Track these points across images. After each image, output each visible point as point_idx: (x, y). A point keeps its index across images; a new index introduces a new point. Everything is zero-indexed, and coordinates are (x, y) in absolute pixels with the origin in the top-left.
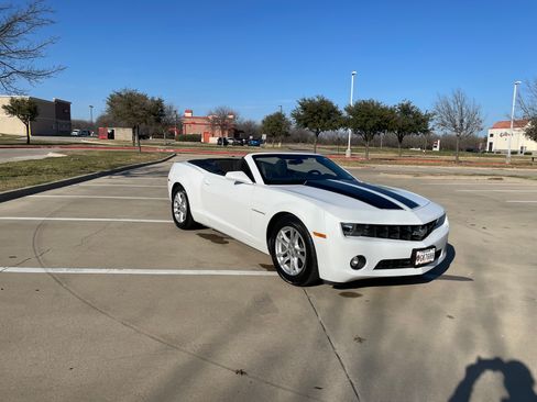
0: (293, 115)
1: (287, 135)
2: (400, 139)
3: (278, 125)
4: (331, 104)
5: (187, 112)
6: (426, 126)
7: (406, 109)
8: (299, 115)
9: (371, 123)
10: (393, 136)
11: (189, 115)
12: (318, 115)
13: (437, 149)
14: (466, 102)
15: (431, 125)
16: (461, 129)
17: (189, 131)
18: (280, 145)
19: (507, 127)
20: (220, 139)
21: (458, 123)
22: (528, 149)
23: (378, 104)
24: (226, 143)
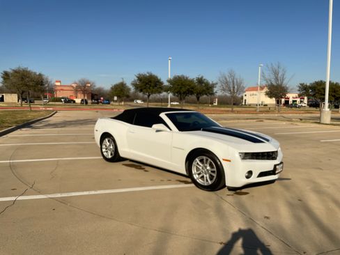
0: (133, 84)
1: (128, 96)
2: (198, 98)
3: (122, 90)
4: (157, 77)
5: (57, 82)
6: (212, 91)
7: (200, 81)
8: (136, 84)
9: (184, 89)
10: (194, 97)
11: (58, 84)
12: (148, 84)
13: (216, 104)
14: (236, 77)
15: (215, 90)
16: (234, 92)
17: (59, 95)
18: (123, 103)
19: (257, 90)
20: (82, 100)
21: (232, 89)
22: (266, 103)
23: (187, 78)
24: (87, 103)
